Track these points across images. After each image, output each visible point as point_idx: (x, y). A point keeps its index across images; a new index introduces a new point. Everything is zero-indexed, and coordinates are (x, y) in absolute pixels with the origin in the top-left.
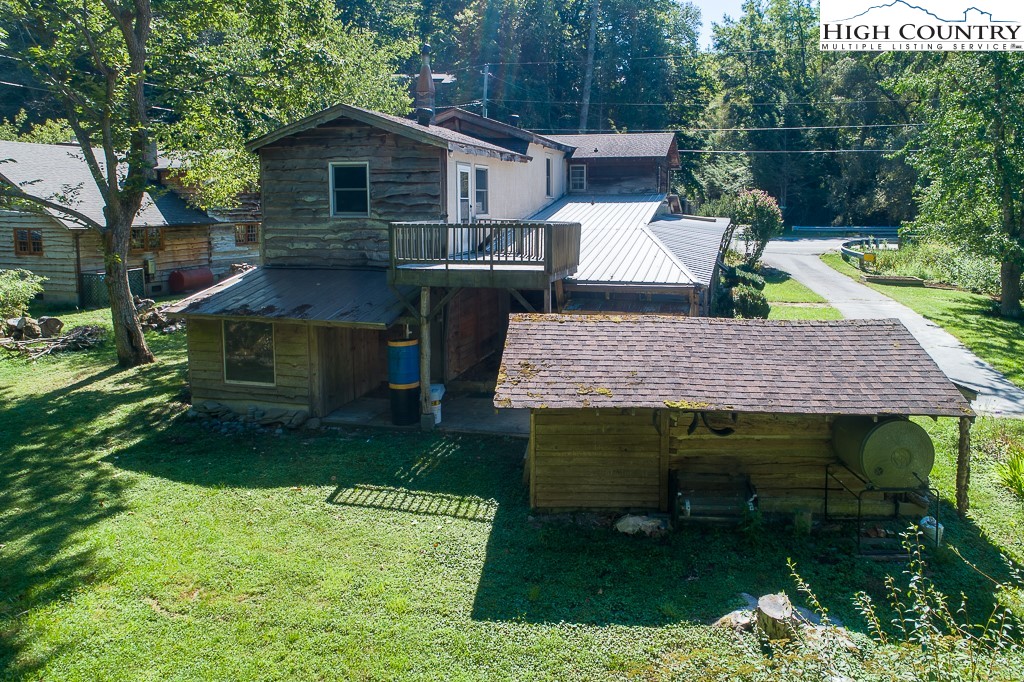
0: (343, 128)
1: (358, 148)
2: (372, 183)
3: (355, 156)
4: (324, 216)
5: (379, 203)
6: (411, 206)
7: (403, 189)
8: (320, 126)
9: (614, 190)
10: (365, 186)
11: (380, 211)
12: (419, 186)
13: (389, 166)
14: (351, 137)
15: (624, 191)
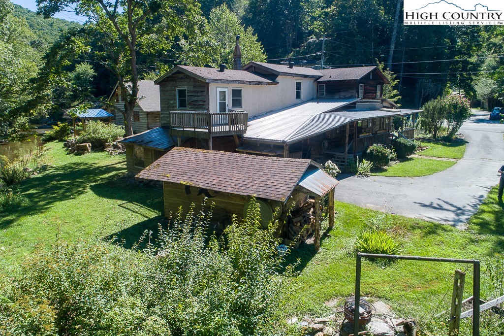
0: (179, 75)
1: (183, 83)
2: (188, 96)
3: (183, 85)
4: (176, 108)
5: (190, 104)
6: (198, 105)
7: (196, 98)
8: (172, 74)
9: (337, 96)
10: (186, 97)
11: (190, 107)
12: (200, 97)
13: (192, 89)
14: (182, 78)
15: (341, 97)
